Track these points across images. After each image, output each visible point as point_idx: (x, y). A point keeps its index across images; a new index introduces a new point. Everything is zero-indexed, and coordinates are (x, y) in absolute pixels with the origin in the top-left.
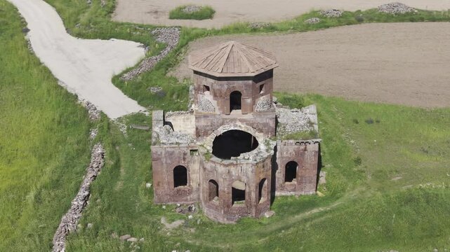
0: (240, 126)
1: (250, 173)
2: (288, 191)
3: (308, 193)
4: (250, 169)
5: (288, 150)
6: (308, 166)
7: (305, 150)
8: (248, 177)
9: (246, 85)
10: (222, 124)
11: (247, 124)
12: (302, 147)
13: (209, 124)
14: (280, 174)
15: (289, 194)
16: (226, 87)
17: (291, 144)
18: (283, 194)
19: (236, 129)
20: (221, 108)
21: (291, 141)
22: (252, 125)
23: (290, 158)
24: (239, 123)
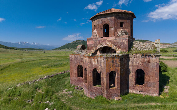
0: (108, 44)
2: (138, 90)
3: (153, 95)
4: (103, 61)
5: (136, 62)
6: (151, 74)
7: (149, 62)
8: (101, 67)
9: (111, 20)
10: (99, 43)
11: (112, 43)
12: (147, 60)
13: (93, 43)
14: (132, 77)
15: (138, 93)
16: (101, 22)
17: (139, 56)
18: (135, 92)
19: (106, 46)
20: (99, 34)
21: (139, 55)
22: (114, 44)
23: (138, 67)
24: (107, 43)
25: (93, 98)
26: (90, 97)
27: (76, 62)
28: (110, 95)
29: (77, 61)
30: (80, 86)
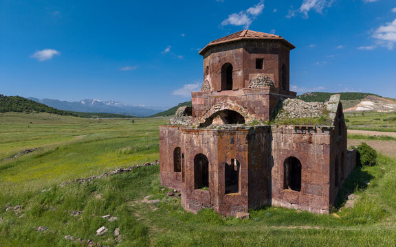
0: (230, 105)
1: (211, 145)
2: (288, 201)
3: (318, 211)
4: (212, 139)
5: (286, 142)
6: (314, 167)
7: (310, 142)
8: (210, 150)
9: (237, 55)
10: (214, 103)
11: (238, 103)
12: (306, 137)
13: (203, 103)
14: (277, 174)
15: (289, 206)
16: (218, 59)
17: (290, 130)
18: (282, 205)
19: (226, 108)
20: (214, 85)
21: (290, 127)
22: (242, 104)
23: (288, 152)
24: (230, 102)
25: (195, 212)
26: (190, 210)
27: (171, 142)
28: (226, 208)
29: (172, 139)
30: (178, 190)
